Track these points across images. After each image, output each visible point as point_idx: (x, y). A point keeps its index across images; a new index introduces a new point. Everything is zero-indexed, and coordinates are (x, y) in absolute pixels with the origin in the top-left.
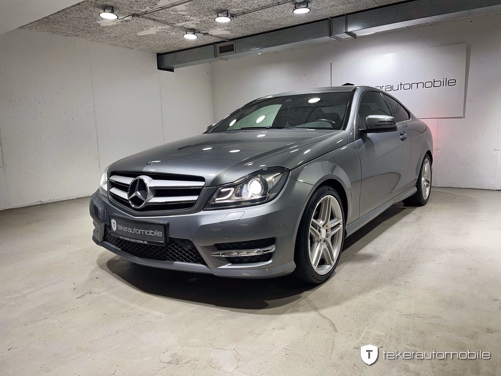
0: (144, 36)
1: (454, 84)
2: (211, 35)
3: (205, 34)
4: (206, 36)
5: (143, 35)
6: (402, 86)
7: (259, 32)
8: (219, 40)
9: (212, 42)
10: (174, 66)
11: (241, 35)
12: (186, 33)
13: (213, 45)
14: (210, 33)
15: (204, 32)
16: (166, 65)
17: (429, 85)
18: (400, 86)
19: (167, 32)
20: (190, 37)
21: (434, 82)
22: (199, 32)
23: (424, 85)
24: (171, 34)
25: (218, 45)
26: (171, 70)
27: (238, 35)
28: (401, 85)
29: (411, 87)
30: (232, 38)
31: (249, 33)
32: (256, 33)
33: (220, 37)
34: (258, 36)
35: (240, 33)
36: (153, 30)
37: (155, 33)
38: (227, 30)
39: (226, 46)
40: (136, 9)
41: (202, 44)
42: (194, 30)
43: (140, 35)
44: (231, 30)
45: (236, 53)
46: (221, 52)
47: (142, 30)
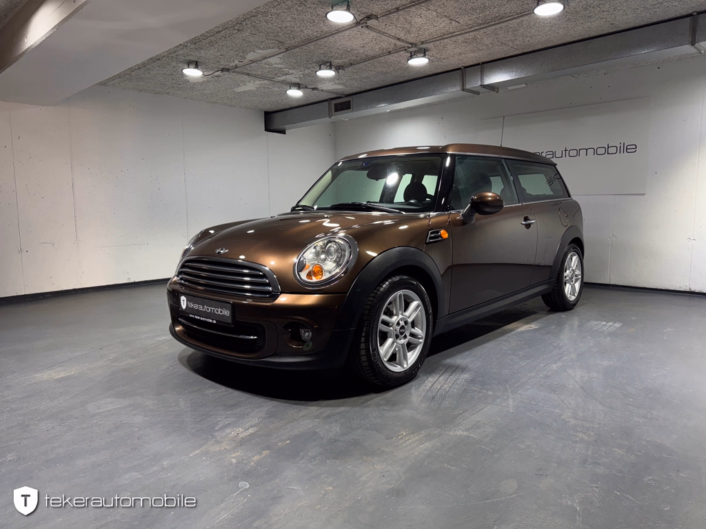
0: (244, 92)
1: (634, 150)
2: (322, 90)
3: (313, 89)
4: (315, 91)
5: (242, 91)
6: (567, 152)
7: (379, 86)
8: (334, 96)
9: (326, 98)
10: (286, 127)
11: (358, 90)
12: (290, 88)
13: (327, 102)
14: (320, 89)
15: (312, 87)
16: (276, 127)
17: (601, 151)
18: (564, 152)
19: (268, 88)
20: (295, 93)
21: (608, 147)
22: (306, 87)
23: (595, 152)
24: (274, 89)
25: (334, 102)
26: (283, 132)
27: (354, 91)
28: (566, 150)
29: (578, 154)
30: (347, 93)
31: (368, 88)
32: (376, 86)
33: (333, 93)
34: (378, 90)
35: (356, 86)
36: (251, 85)
37: (255, 89)
38: (339, 84)
39: (341, 103)
40: (223, 64)
41: (314, 101)
42: (299, 84)
43: (238, 91)
44: (344, 84)
45: (353, 111)
46: (336, 111)
47: (239, 86)
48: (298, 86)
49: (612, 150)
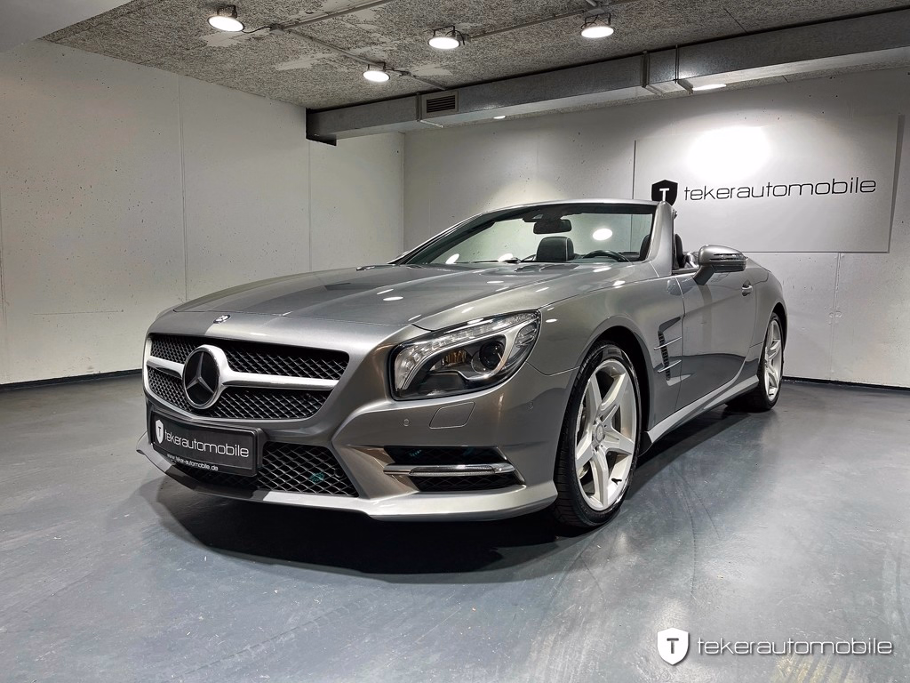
0: (289, 72)
1: (872, 189)
2: (415, 76)
3: (403, 73)
4: (405, 77)
5: (286, 69)
6: (771, 189)
8: (427, 86)
9: (414, 90)
11: (470, 79)
12: (369, 69)
13: (414, 97)
14: (413, 73)
15: (403, 69)
16: (323, 132)
17: (823, 189)
18: (766, 189)
19: (332, 67)
20: (376, 77)
21: (834, 185)
22: (395, 70)
23: (814, 190)
24: (339, 70)
25: (425, 98)
26: (332, 142)
27: (464, 80)
28: (769, 187)
29: (788, 190)
30: (453, 84)
31: (486, 77)
32: (499, 76)
33: (433, 83)
35: (471, 72)
36: (305, 61)
37: (310, 67)
38: (447, 67)
39: (440, 99)
41: (394, 94)
42: (385, 63)
43: (280, 69)
44: (454, 67)
45: (457, 112)
46: (429, 110)
47: (285, 59)
48: (382, 65)
49: (838, 188)
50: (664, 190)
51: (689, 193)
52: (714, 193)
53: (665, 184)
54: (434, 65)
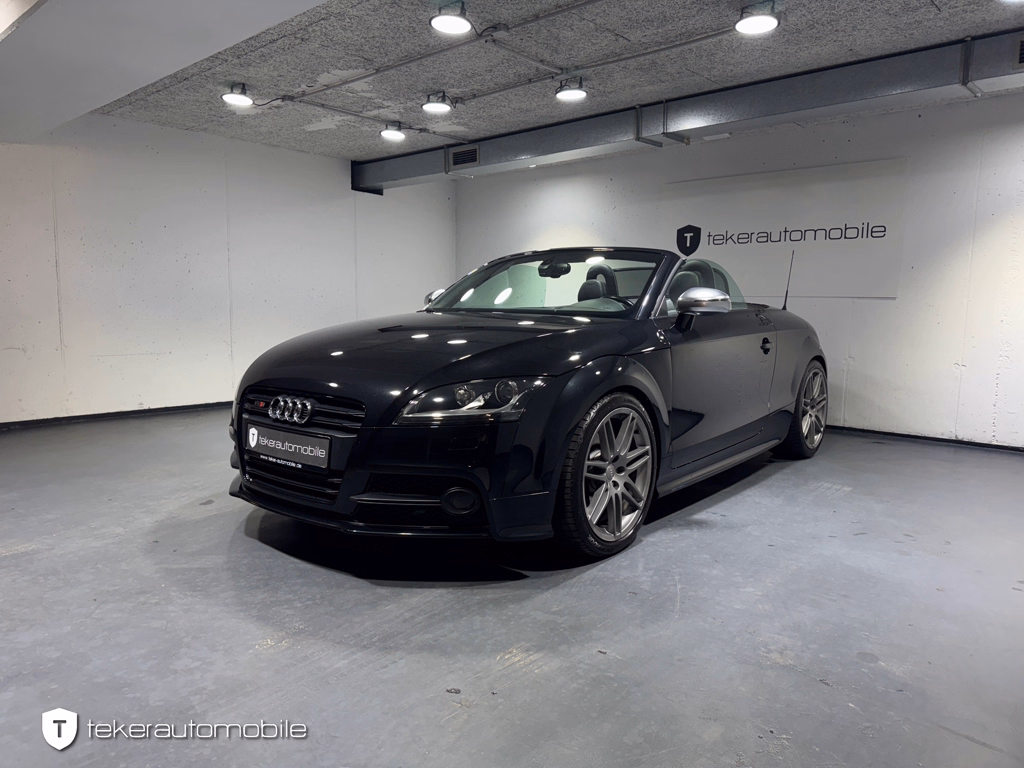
0: (318, 132)
1: (882, 234)
2: (434, 132)
3: (421, 130)
4: (422, 134)
5: (315, 129)
6: (788, 234)
8: (452, 141)
9: (440, 144)
10: (384, 184)
11: (488, 134)
12: (387, 128)
13: (443, 150)
14: (430, 130)
16: (368, 184)
17: (836, 234)
18: (783, 234)
19: (354, 126)
20: (394, 136)
21: (846, 229)
22: (410, 128)
23: (828, 235)
24: (363, 129)
25: (452, 150)
26: (378, 192)
27: (483, 134)
28: (785, 232)
29: (804, 237)
30: (472, 138)
31: (501, 131)
32: (513, 130)
33: (451, 137)
34: (517, 135)
35: (483, 128)
36: (329, 122)
37: (334, 127)
38: (458, 124)
39: (463, 153)
40: (284, 89)
42: (400, 123)
43: (310, 130)
44: (466, 124)
45: (480, 165)
46: (455, 163)
47: (310, 122)
48: (398, 125)
49: (850, 233)
50: (688, 235)
51: (711, 238)
52: (735, 238)
53: (689, 229)
54: (446, 123)
